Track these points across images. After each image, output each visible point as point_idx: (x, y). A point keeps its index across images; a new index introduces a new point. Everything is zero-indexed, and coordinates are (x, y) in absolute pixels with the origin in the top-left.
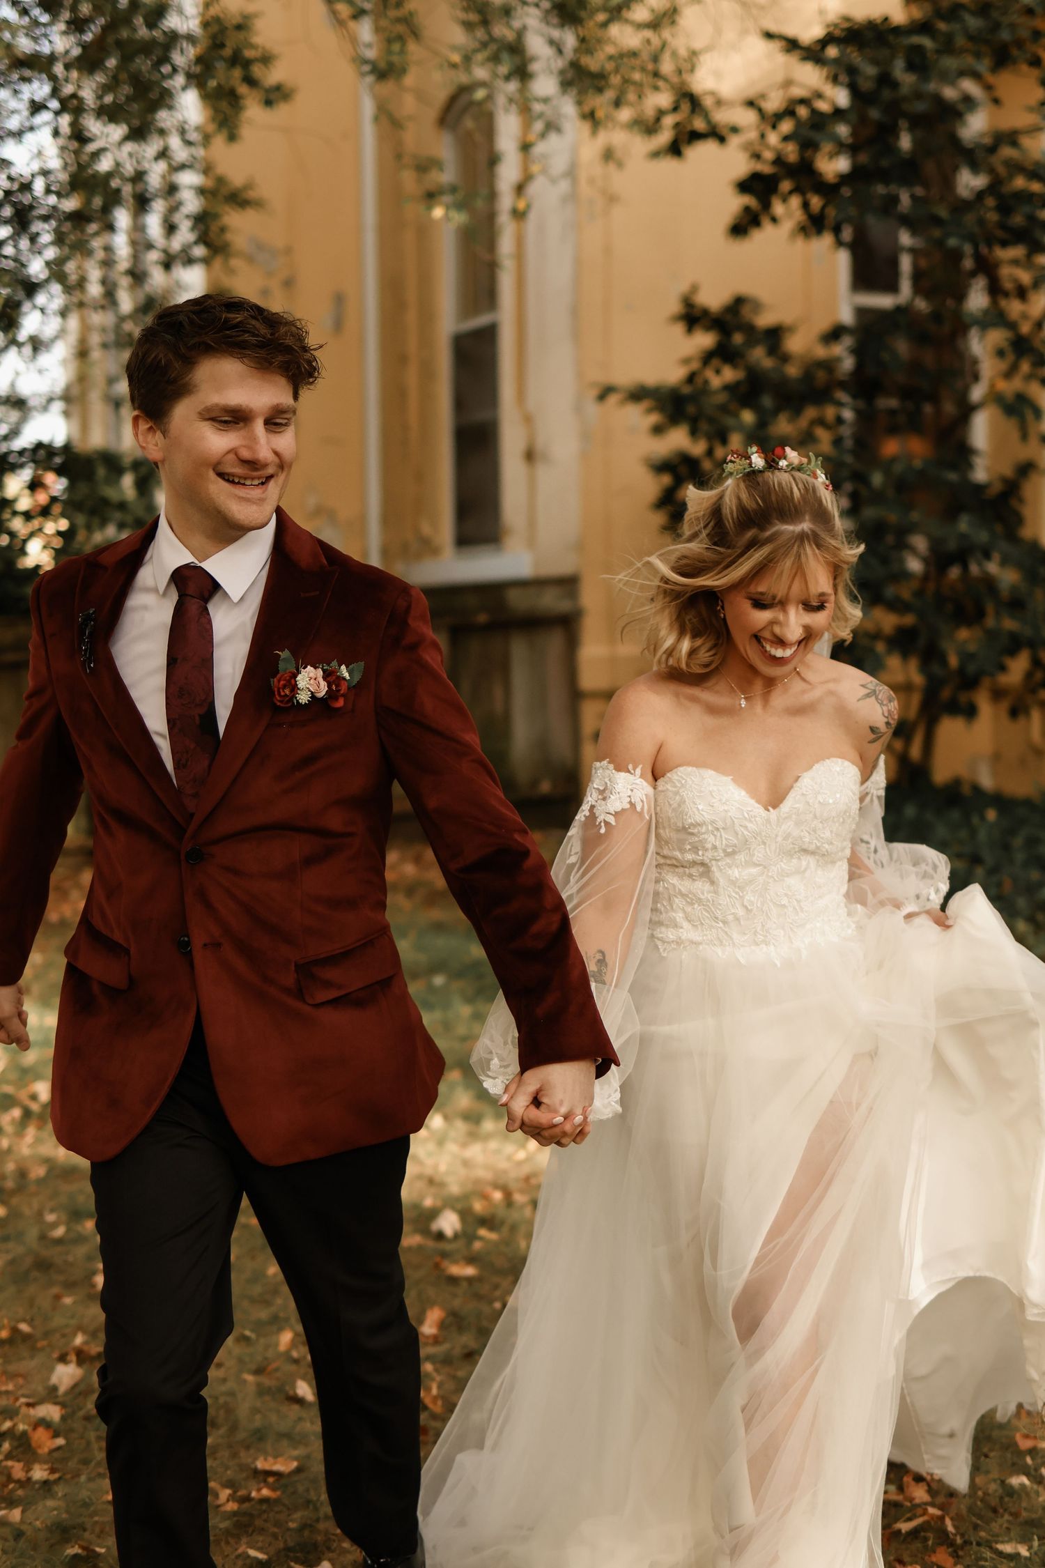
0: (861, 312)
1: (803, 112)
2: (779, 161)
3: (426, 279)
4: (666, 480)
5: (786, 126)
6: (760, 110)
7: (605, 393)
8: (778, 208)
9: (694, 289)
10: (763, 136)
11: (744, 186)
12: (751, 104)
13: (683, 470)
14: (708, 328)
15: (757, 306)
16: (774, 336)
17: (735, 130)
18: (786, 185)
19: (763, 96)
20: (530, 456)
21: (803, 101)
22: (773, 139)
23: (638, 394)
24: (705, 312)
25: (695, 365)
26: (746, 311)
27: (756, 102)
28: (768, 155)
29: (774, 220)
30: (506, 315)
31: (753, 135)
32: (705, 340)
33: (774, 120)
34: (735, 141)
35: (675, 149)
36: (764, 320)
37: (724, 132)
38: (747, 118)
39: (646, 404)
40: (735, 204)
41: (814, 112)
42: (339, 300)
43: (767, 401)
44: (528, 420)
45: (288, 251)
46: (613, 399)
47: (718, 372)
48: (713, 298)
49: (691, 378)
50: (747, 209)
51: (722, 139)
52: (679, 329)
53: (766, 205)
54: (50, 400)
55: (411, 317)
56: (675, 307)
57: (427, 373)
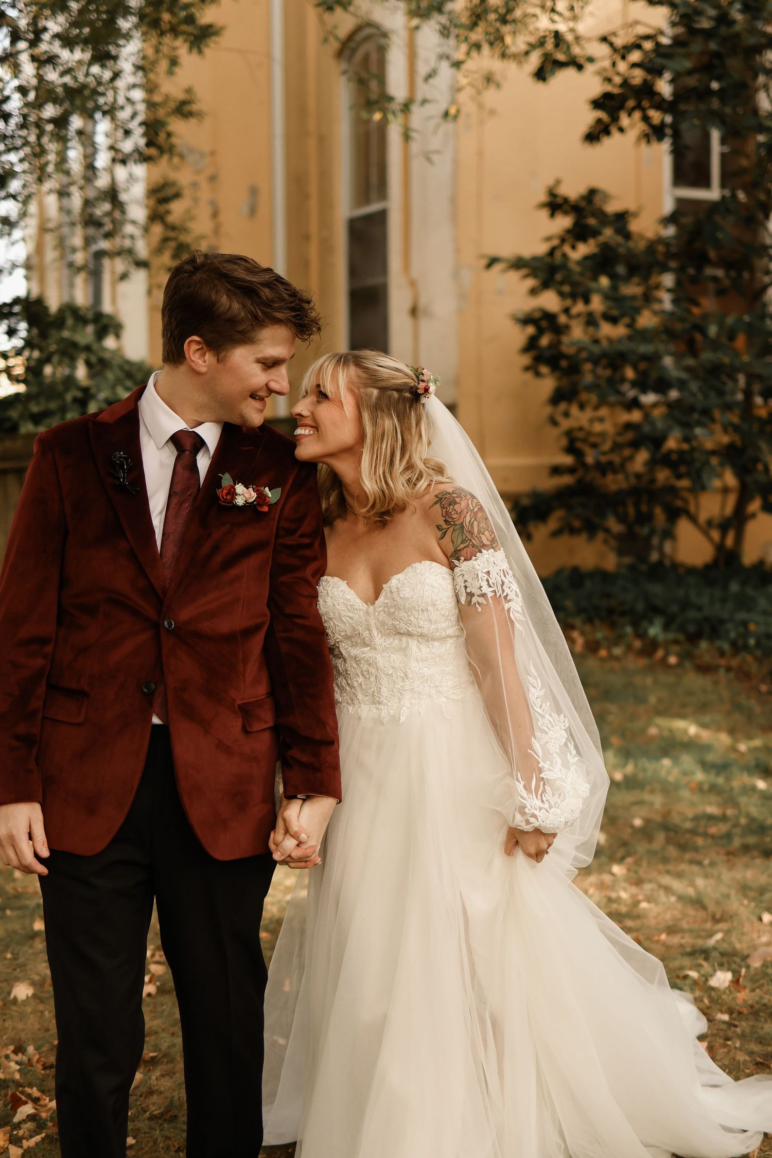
0: (680, 202)
1: (648, 45)
2: (625, 84)
3: (325, 176)
4: (530, 330)
5: (635, 56)
6: (611, 44)
7: (492, 262)
8: (625, 121)
9: (558, 182)
10: (614, 64)
11: (597, 104)
12: (604, 39)
13: (544, 324)
14: (566, 213)
15: (606, 197)
16: (621, 219)
17: (591, 60)
18: (631, 103)
19: (614, 34)
20: (414, 312)
21: (647, 37)
22: (622, 66)
23: (518, 264)
24: (566, 200)
25: (556, 242)
26: (597, 199)
27: (609, 38)
28: (617, 80)
29: (621, 130)
30: (394, 204)
31: (607, 63)
32: (564, 222)
33: (623, 52)
34: (590, 68)
35: (541, 75)
36: (612, 208)
37: (582, 61)
38: (602, 51)
39: (524, 271)
40: (590, 117)
41: (658, 45)
42: (254, 192)
43: (621, 269)
44: (413, 284)
45: (213, 153)
46: (497, 267)
47: (573, 247)
48: (572, 190)
49: (552, 252)
50: (599, 121)
51: (580, 67)
52: (544, 213)
53: (615, 119)
54: (14, 266)
55: (313, 205)
56: (543, 197)
57: (326, 248)
